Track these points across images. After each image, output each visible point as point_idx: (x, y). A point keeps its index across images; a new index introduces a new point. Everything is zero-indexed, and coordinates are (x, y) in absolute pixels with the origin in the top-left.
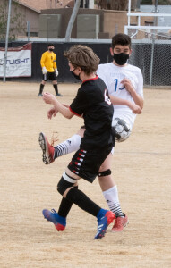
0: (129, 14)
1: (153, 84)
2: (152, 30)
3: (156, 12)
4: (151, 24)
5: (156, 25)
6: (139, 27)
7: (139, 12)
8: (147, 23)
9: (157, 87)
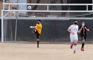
0: (4, 3)
1: (16, 41)
2: (16, 12)
3: (18, 3)
4: (16, 9)
5: (18, 9)
6: (9, 10)
7: (9, 2)
8: (13, 8)
9: (19, 42)
